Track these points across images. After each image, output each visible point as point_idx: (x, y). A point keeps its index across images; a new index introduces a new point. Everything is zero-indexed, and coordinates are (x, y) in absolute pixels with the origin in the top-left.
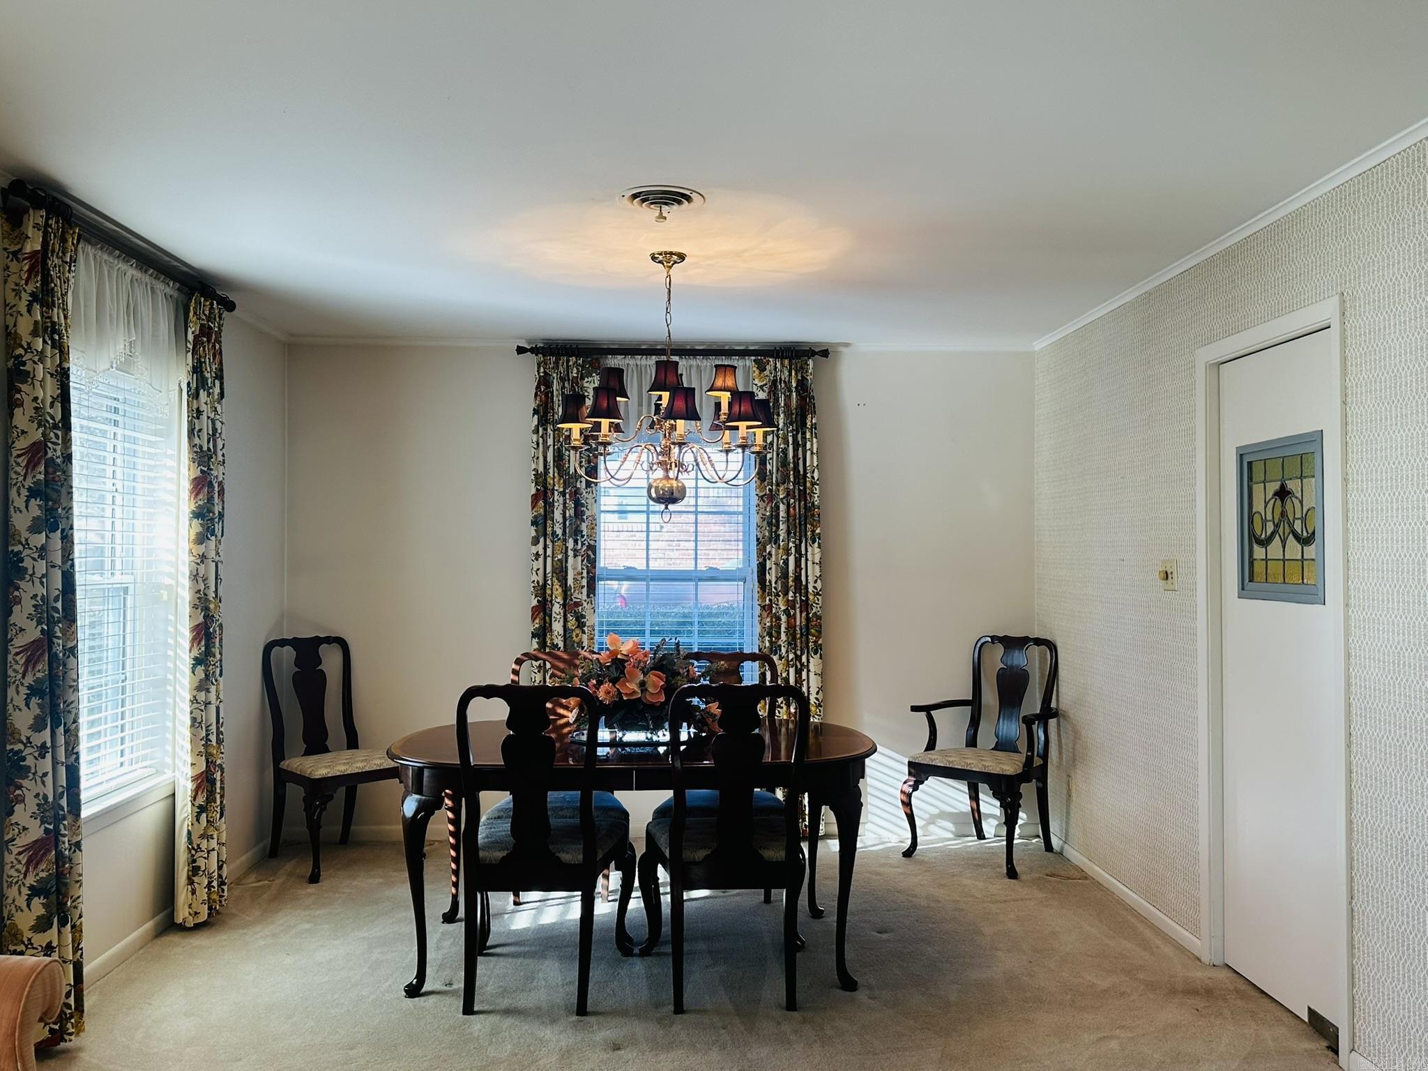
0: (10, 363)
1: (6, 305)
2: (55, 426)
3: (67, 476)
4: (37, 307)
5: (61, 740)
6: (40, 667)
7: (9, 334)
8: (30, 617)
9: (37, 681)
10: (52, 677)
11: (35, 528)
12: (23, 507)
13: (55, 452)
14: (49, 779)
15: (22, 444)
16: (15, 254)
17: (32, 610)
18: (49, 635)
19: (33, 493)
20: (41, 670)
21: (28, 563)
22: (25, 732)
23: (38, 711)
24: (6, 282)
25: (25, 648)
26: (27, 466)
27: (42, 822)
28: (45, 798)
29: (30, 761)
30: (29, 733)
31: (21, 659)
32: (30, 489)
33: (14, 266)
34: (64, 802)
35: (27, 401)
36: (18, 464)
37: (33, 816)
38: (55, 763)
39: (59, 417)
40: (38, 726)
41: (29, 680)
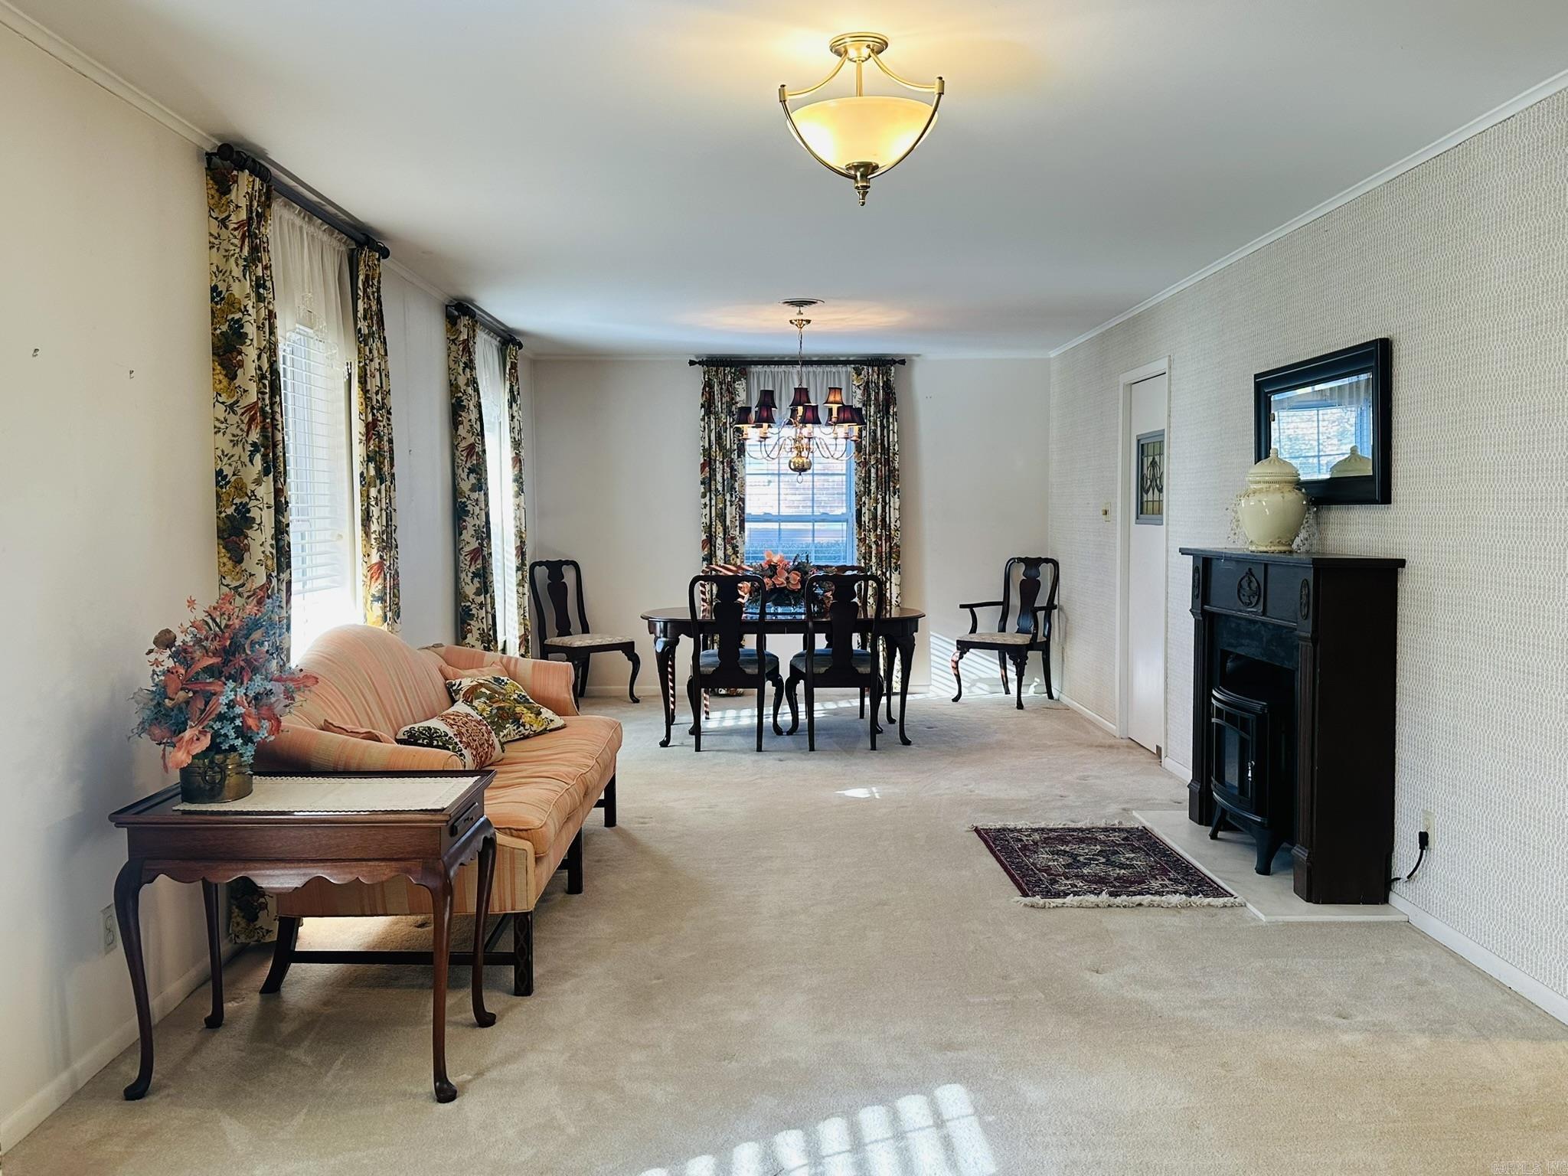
0: (454, 401)
1: (450, 369)
2: (478, 435)
3: (484, 461)
4: (468, 370)
5: (489, 600)
6: (478, 562)
7: (451, 385)
8: (472, 536)
9: (477, 569)
10: (484, 568)
11: (473, 489)
12: (466, 478)
13: (479, 449)
14: (484, 620)
15: (464, 444)
16: (453, 340)
17: (473, 533)
18: (481, 545)
19: (471, 471)
20: (479, 564)
21: (470, 508)
22: (472, 596)
23: (478, 585)
24: (449, 356)
25: (470, 553)
26: (467, 457)
27: (482, 643)
28: (483, 630)
29: (474, 611)
30: (473, 597)
31: (468, 558)
32: (469, 469)
33: (453, 347)
34: (491, 633)
35: (465, 422)
36: (462, 456)
37: (477, 640)
38: (487, 612)
39: (479, 430)
40: (478, 593)
41: (473, 569)
